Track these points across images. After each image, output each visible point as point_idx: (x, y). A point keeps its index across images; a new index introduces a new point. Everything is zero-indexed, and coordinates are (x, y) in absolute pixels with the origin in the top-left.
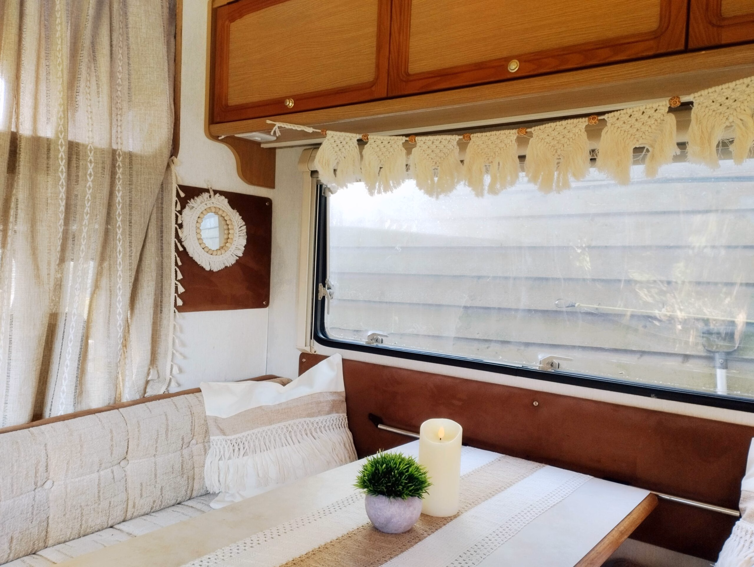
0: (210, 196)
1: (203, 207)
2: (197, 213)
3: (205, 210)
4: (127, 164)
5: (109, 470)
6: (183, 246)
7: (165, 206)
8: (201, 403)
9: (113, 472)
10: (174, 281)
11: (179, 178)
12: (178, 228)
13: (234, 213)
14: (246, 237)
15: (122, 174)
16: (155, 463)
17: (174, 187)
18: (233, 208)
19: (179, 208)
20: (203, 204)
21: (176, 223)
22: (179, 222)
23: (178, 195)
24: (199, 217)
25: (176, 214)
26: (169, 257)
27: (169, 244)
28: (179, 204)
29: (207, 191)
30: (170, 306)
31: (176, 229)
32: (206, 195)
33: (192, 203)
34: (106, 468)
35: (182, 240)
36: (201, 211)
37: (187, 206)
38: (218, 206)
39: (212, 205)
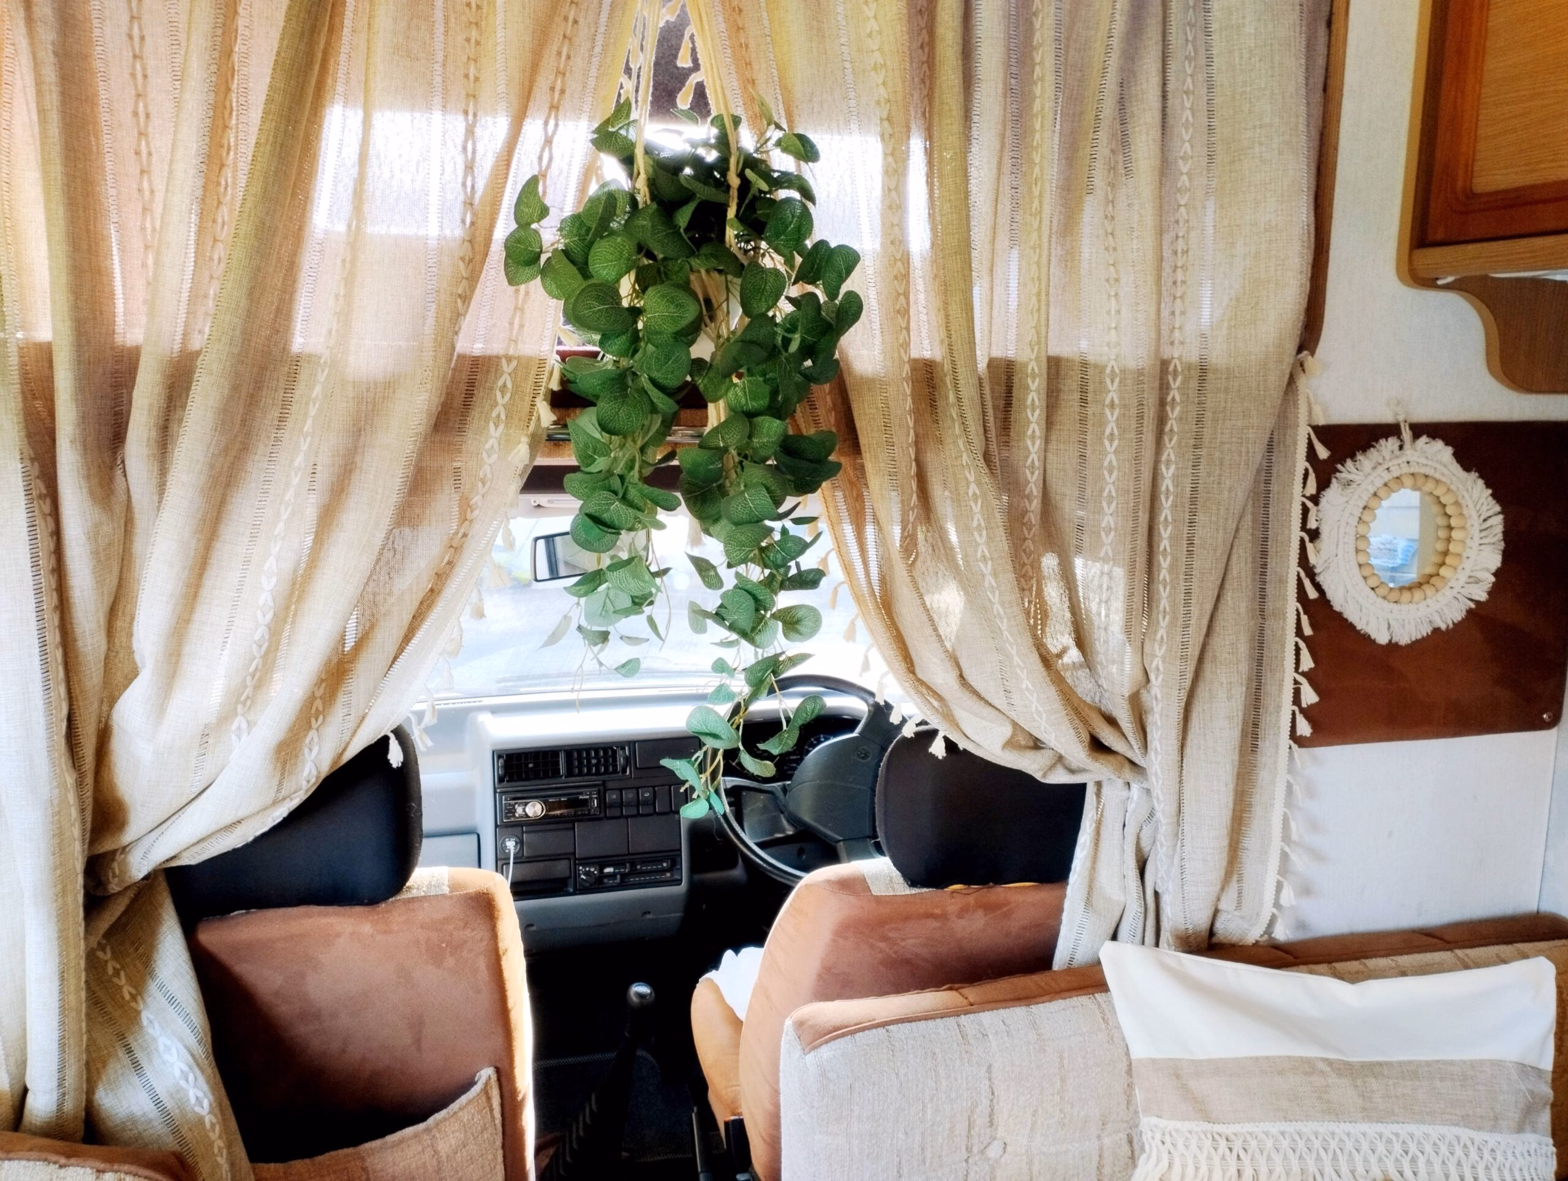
0: (1401, 447)
1: (1380, 477)
3: (1386, 485)
4: (1193, 393)
6: (1318, 587)
7: (1274, 488)
10: (1290, 674)
11: (1316, 409)
12: (1307, 539)
13: (1469, 484)
14: (1502, 545)
15: (1180, 419)
17: (1303, 432)
18: (1467, 468)
19: (1312, 488)
20: (1380, 469)
21: (1304, 528)
22: (1312, 524)
23: (1311, 454)
24: (1365, 508)
25: (1304, 505)
26: (1282, 615)
27: (1282, 581)
28: (1312, 477)
29: (1391, 430)
30: (1277, 735)
31: (1302, 541)
32: (1389, 445)
33: (1348, 470)
35: (1317, 571)
36: (1372, 490)
37: (1334, 480)
38: (1423, 470)
39: (1406, 469)
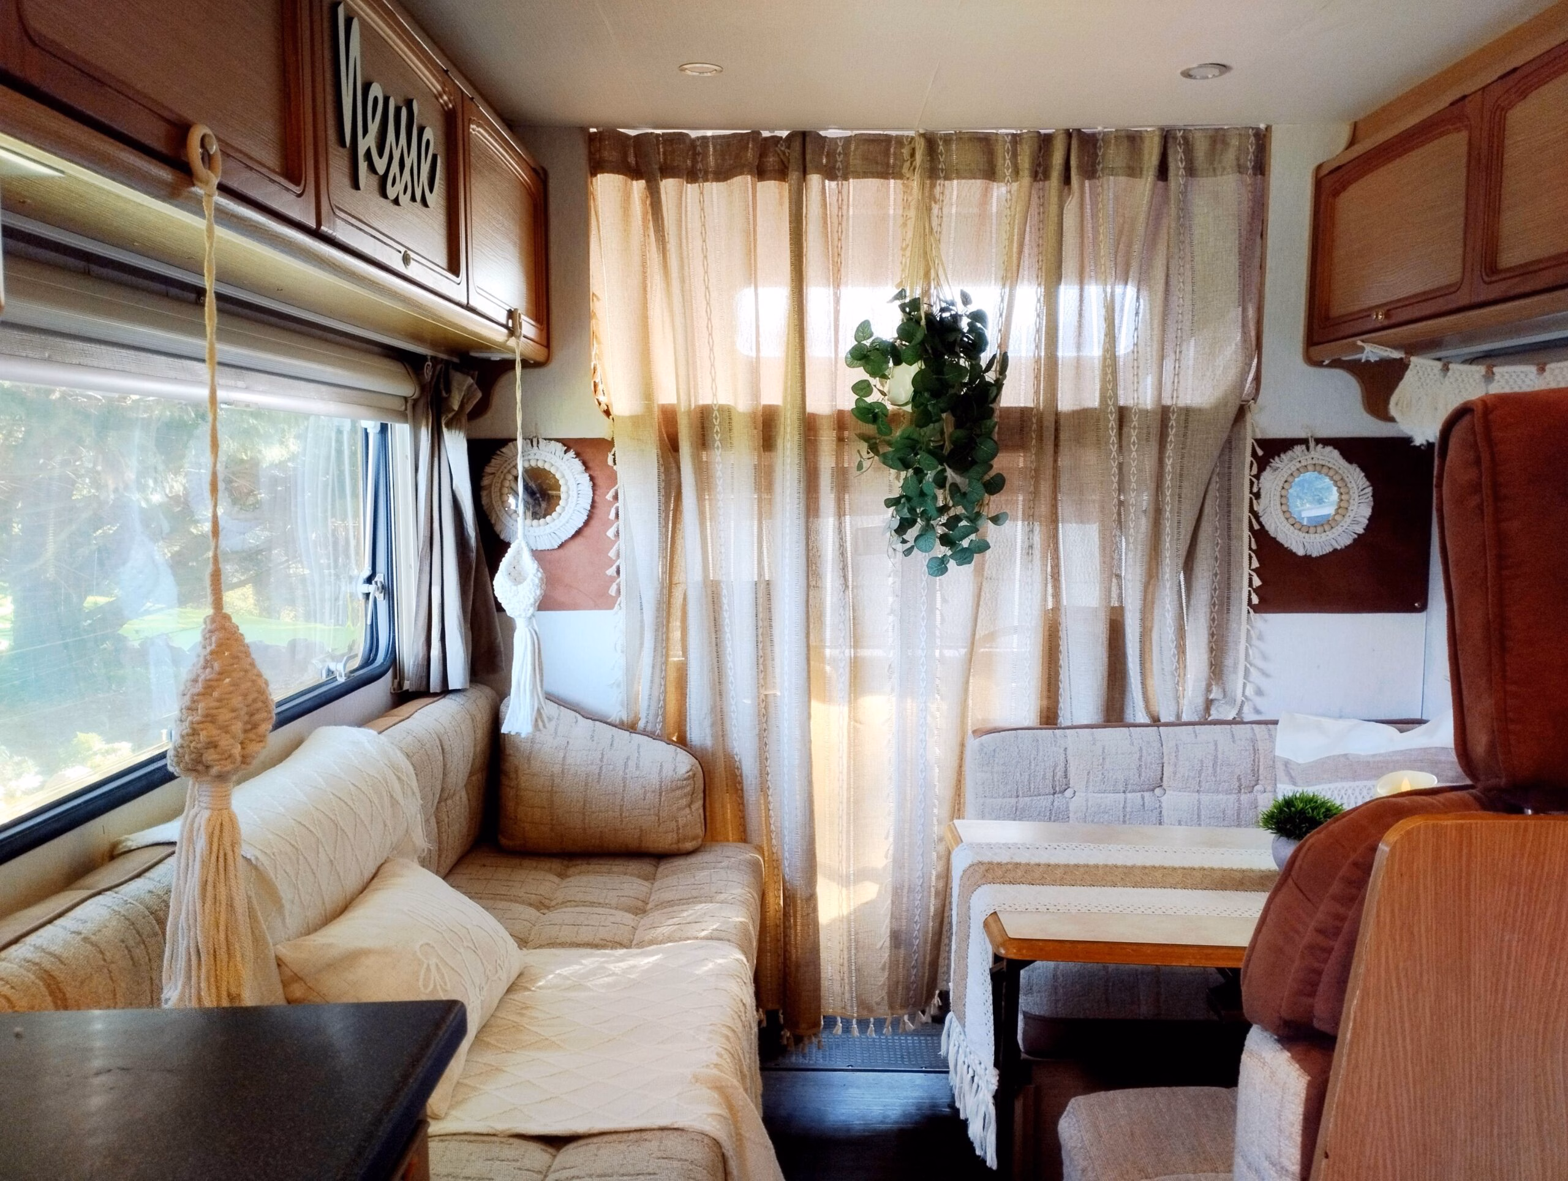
0: (1308, 449)
1: (1294, 466)
2: (1284, 474)
3: (1298, 469)
4: (1182, 423)
5: (1139, 794)
6: (1260, 523)
7: (1234, 471)
8: (1272, 738)
9: (1143, 798)
10: (1246, 571)
11: (1257, 430)
12: (1253, 498)
13: (1351, 470)
14: (1372, 504)
15: (1176, 435)
16: (1199, 801)
17: (1249, 442)
18: (1350, 462)
19: (1255, 471)
20: (1295, 461)
21: (1251, 492)
22: (1255, 490)
23: (1254, 454)
24: (1286, 481)
25: (1251, 480)
26: (1241, 538)
27: (1240, 520)
28: (1255, 465)
29: (1304, 442)
30: (1241, 603)
31: (1251, 499)
32: (1299, 449)
33: (1276, 462)
34: (1134, 791)
35: (1260, 515)
36: (1290, 472)
37: (1268, 467)
38: (1321, 462)
39: (1310, 462)
